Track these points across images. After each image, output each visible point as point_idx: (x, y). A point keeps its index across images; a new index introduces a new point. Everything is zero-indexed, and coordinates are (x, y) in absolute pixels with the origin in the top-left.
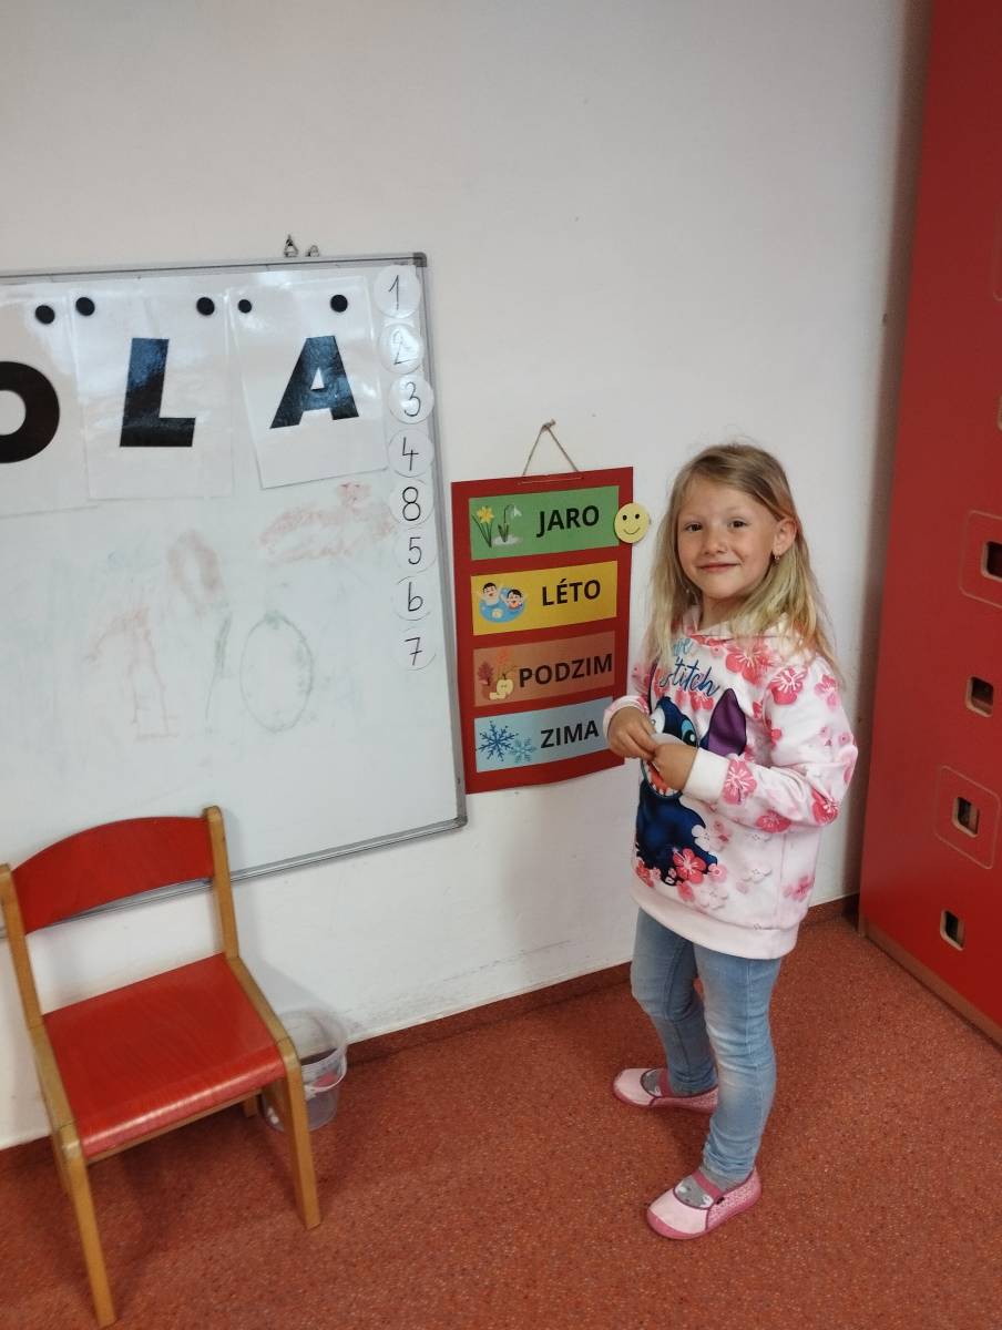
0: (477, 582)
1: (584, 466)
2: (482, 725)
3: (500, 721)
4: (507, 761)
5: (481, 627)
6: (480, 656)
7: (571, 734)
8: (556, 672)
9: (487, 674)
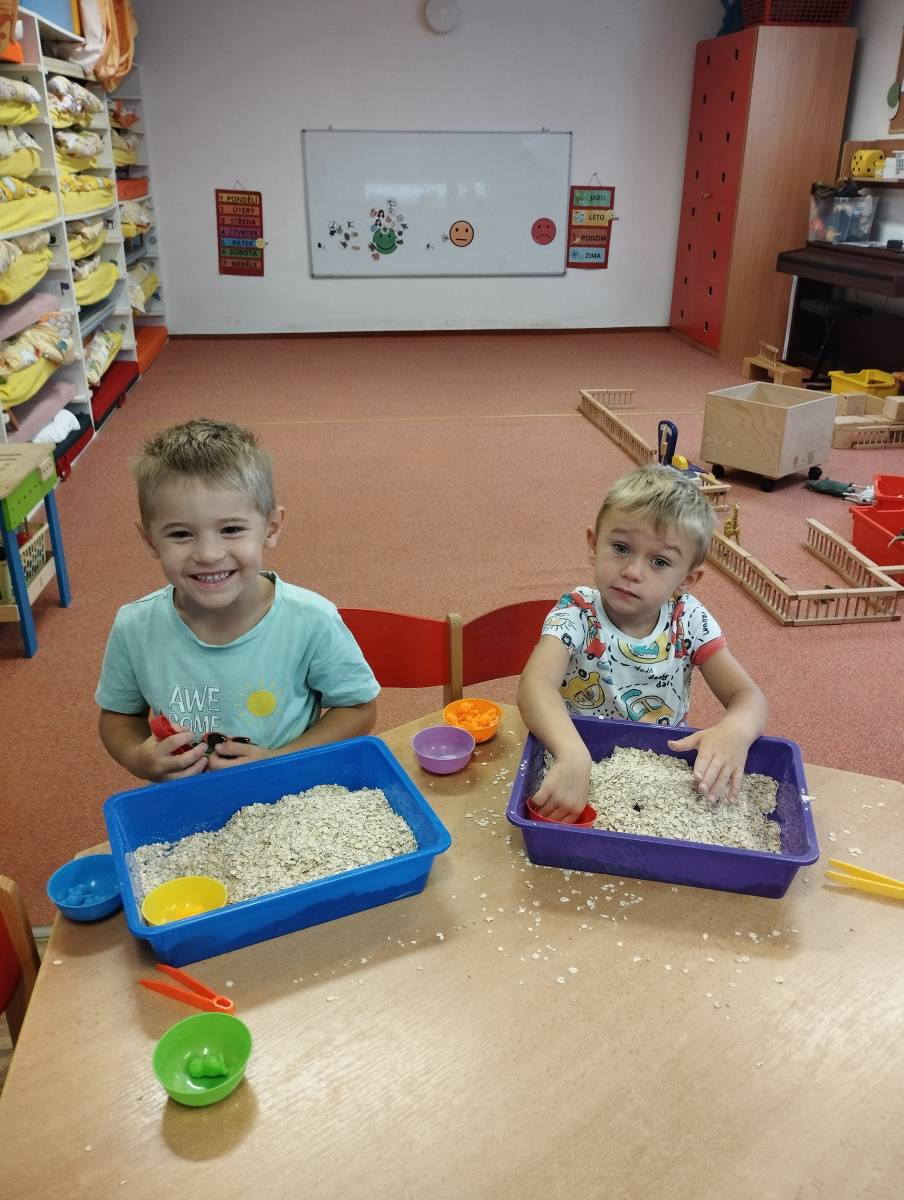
0: (574, 211)
1: (603, 185)
2: (571, 249)
3: (576, 249)
4: (577, 260)
5: (574, 223)
6: (573, 230)
7: (594, 256)
8: (591, 238)
9: (574, 235)
